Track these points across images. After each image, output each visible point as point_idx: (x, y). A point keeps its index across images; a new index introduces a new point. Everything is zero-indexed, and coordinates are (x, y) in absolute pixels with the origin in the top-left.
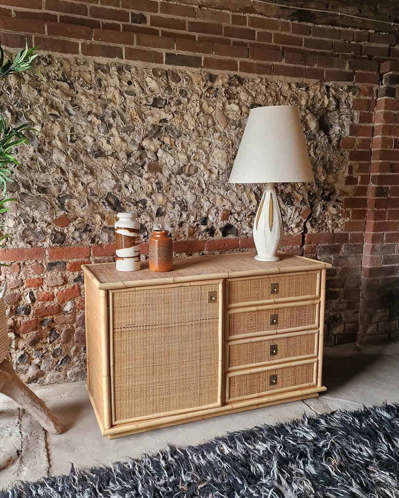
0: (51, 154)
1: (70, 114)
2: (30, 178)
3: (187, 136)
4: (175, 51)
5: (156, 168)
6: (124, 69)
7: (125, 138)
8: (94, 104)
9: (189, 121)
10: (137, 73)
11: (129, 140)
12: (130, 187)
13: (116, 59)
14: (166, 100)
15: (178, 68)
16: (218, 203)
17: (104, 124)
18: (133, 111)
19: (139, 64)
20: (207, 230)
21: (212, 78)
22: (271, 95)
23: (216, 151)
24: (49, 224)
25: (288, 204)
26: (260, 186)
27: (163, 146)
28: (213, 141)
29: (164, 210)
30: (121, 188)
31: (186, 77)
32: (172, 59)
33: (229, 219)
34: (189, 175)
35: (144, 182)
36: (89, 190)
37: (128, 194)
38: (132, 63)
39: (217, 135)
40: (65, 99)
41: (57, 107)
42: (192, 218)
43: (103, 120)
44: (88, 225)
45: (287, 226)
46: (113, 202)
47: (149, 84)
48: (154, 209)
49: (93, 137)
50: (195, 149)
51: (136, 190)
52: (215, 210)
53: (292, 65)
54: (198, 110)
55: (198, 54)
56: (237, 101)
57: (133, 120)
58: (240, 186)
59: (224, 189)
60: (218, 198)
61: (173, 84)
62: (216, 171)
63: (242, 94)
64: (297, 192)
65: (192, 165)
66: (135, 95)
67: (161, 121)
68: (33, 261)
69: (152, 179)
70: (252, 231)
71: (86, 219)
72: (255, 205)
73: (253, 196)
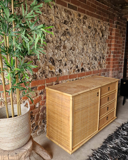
3: (73, 36)
4: (70, 3)
5: (65, 47)
6: (56, 7)
8: (46, 20)
9: (73, 30)
10: (60, 10)
11: (57, 36)
12: (57, 55)
14: (68, 22)
15: (71, 10)
16: (80, 60)
18: (58, 25)
19: (60, 6)
20: (78, 70)
21: (80, 16)
22: (93, 24)
23: (80, 42)
25: (95, 60)
27: (67, 39)
28: (80, 38)
29: (66, 63)
30: (54, 55)
31: (73, 14)
33: (83, 66)
34: (73, 50)
35: (62, 53)
36: (44, 56)
37: (56, 58)
38: (58, 5)
39: (81, 36)
42: (74, 66)
44: (44, 71)
46: (52, 61)
47: (63, 14)
48: (64, 63)
51: (59, 56)
52: (80, 63)
53: (97, 14)
54: (76, 26)
55: (76, 6)
56: (85, 25)
57: (58, 28)
59: (82, 55)
60: (80, 58)
61: (70, 16)
62: (80, 49)
63: (86, 22)
64: (97, 56)
65: (74, 47)
66: (59, 18)
67: (66, 30)
69: (64, 52)
70: (88, 70)
71: (43, 68)
72: (89, 61)
73: (88, 58)
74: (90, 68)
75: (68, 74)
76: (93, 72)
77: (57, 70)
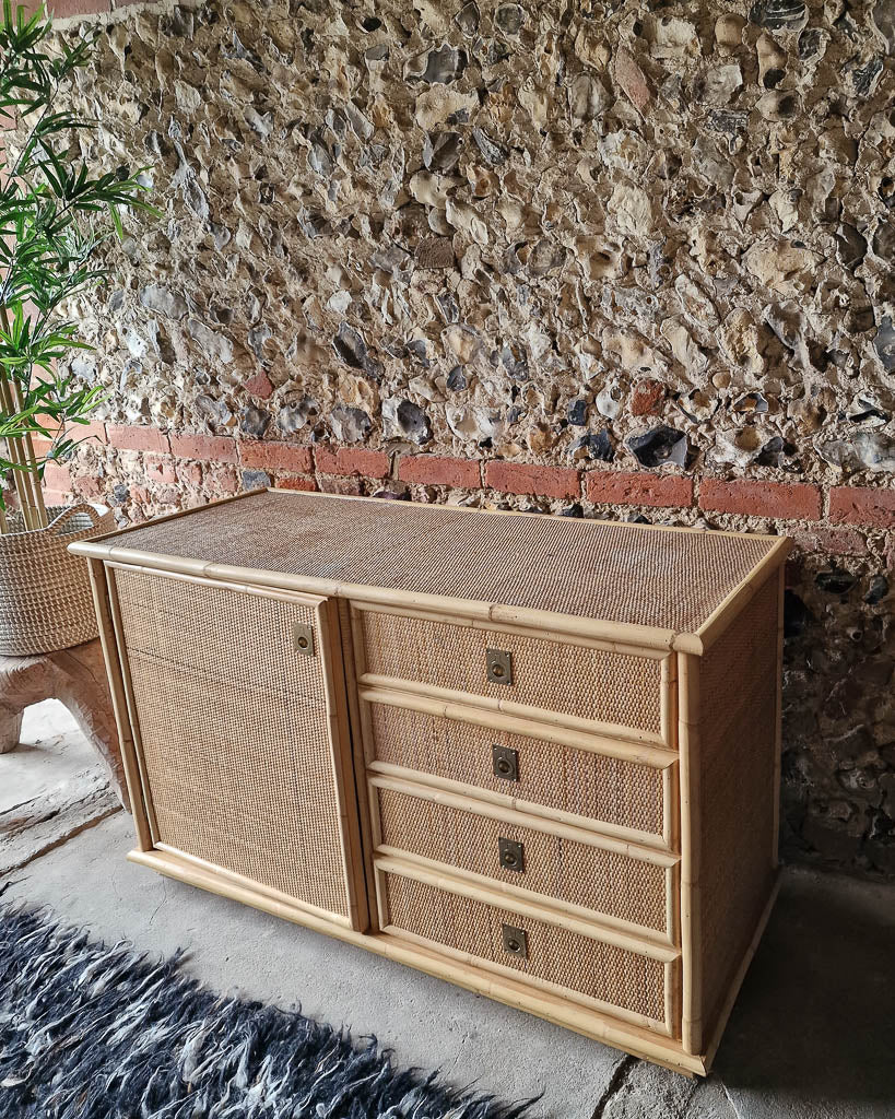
0: (233, 232)
1: (259, 134)
2: (206, 288)
3: (526, 154)
5: (442, 254)
7: (369, 180)
9: (529, 106)
11: (378, 184)
14: (462, 53)
16: (629, 360)
17: (322, 150)
18: (380, 102)
20: (586, 441)
23: (619, 190)
24: (241, 389)
26: (790, 306)
27: (461, 193)
28: (607, 162)
29: (469, 373)
30: (368, 312)
33: (666, 411)
34: (534, 273)
35: (416, 295)
36: (304, 315)
39: (616, 137)
40: (244, 99)
41: (235, 122)
43: (318, 140)
44: (308, 399)
46: (353, 346)
48: (445, 367)
49: (304, 186)
50: (549, 192)
51: (399, 316)
52: (615, 383)
54: (555, 65)
57: (382, 127)
58: (700, 307)
59: (644, 314)
60: (627, 343)
62: (618, 257)
65: (545, 241)
66: (387, 56)
67: (452, 121)
68: (220, 464)
69: (432, 289)
70: (743, 460)
71: (304, 383)
72: (759, 371)
73: (751, 341)
74: (806, 449)
75: (482, 453)
76: (854, 506)
77: (386, 411)
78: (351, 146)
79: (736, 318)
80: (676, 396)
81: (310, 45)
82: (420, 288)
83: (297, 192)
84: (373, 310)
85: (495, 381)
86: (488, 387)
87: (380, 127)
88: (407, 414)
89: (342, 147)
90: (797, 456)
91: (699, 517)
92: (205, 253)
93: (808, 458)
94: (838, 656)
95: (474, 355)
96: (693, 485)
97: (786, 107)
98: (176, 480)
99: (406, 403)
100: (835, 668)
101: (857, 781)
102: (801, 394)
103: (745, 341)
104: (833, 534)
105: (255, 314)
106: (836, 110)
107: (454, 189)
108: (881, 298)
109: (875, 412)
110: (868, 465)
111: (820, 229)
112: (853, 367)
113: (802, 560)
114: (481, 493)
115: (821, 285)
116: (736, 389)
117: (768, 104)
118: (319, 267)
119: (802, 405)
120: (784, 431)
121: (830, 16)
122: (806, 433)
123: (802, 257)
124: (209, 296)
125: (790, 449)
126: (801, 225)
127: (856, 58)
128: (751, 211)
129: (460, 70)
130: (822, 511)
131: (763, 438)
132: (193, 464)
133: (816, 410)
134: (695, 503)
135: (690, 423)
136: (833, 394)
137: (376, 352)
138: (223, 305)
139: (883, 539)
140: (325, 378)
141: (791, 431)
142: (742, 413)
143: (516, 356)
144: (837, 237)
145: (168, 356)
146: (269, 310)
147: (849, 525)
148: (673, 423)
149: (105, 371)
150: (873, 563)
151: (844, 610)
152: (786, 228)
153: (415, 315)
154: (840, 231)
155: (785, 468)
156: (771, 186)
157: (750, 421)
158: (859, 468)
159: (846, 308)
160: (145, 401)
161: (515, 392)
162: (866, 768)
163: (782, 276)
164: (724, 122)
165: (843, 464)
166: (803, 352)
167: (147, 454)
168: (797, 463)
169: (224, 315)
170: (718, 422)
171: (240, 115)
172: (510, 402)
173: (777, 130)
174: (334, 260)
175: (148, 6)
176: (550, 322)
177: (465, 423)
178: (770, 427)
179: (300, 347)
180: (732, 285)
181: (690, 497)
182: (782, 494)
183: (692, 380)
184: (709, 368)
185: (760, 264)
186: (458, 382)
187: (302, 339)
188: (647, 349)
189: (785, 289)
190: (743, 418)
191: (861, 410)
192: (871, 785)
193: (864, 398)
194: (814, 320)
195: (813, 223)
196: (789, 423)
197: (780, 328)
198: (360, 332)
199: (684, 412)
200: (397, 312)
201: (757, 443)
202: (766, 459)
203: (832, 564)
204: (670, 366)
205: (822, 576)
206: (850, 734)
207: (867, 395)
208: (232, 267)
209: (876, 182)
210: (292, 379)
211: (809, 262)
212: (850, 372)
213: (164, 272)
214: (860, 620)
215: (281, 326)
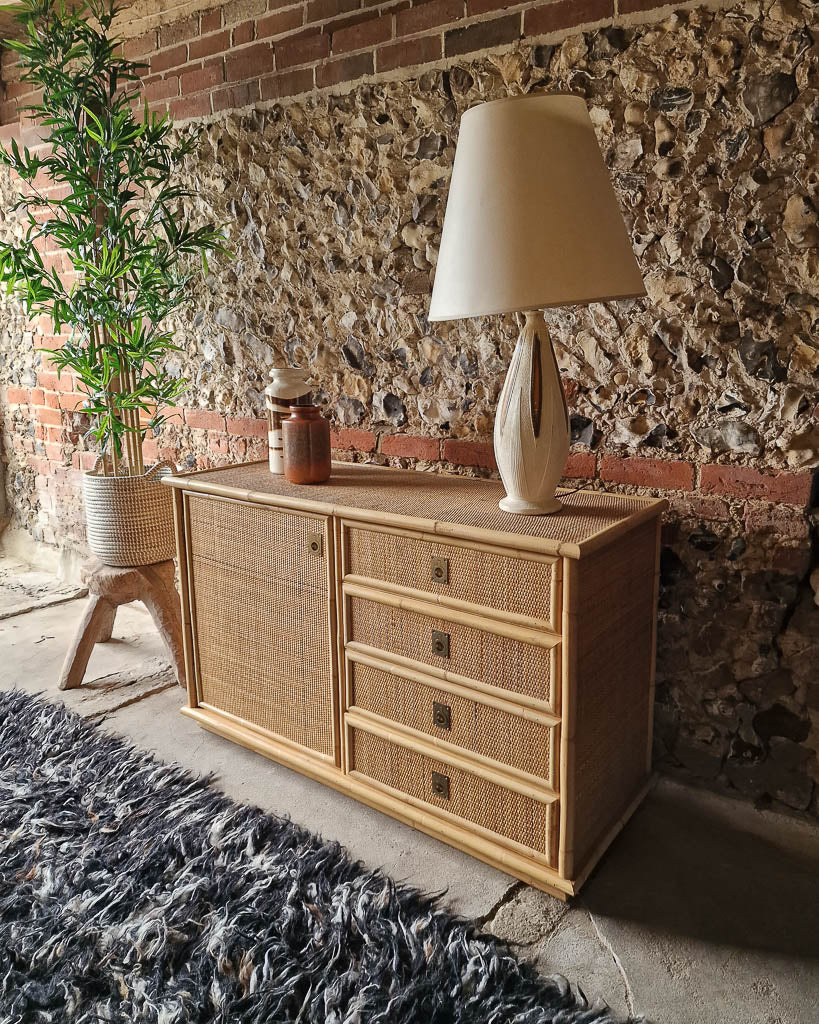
0: (280, 269)
1: (302, 199)
2: (259, 310)
4: (464, 22)
5: (421, 284)
6: (375, 93)
7: (374, 231)
10: (395, 95)
11: (380, 233)
12: (379, 324)
13: (364, 79)
14: (443, 138)
15: (470, 57)
17: (343, 209)
18: (385, 174)
19: (398, 75)
21: (544, 56)
22: (716, 51)
25: (763, 374)
26: (674, 321)
27: (437, 238)
29: (436, 372)
31: (484, 74)
32: (458, 41)
33: (579, 402)
35: (401, 314)
37: (379, 339)
38: (389, 76)
40: (294, 174)
41: (287, 191)
43: (341, 202)
45: (760, 442)
46: (356, 354)
47: (417, 110)
48: (419, 368)
49: (329, 235)
55: (512, 10)
56: (609, 98)
58: (606, 322)
59: (565, 327)
61: (459, 98)
63: (623, 73)
64: (806, 339)
66: (392, 141)
67: (433, 185)
68: (259, 440)
69: (413, 309)
70: (635, 442)
71: (320, 381)
72: (649, 372)
73: (643, 348)
74: (684, 434)
75: (441, 433)
76: (720, 480)
77: (376, 401)
78: (363, 206)
79: (633, 330)
80: (587, 391)
81: (340, 135)
82: (405, 309)
83: (324, 239)
84: (371, 326)
85: (454, 378)
86: (449, 383)
87: (384, 192)
88: (391, 404)
89: (358, 208)
90: (678, 439)
91: (600, 486)
92: (260, 285)
93: (685, 441)
94: (705, 603)
95: (440, 358)
96: (597, 460)
97: (674, 169)
98: (229, 451)
99: (390, 395)
100: (704, 613)
101: (719, 709)
102: (681, 390)
103: (639, 349)
104: (703, 502)
105: (290, 329)
106: (713, 171)
107: (433, 235)
108: (744, 316)
109: (738, 405)
110: (732, 447)
111: (698, 262)
112: (721, 369)
113: (678, 523)
114: (439, 465)
115: (698, 305)
116: (631, 385)
117: (661, 168)
118: (336, 294)
119: (682, 399)
120: (667, 420)
121: (710, 100)
122: (685, 421)
123: (684, 284)
124: (260, 316)
125: (672, 434)
126: (683, 259)
127: (729, 131)
128: (647, 249)
129: (441, 149)
130: (695, 483)
131: (651, 425)
132: (241, 439)
133: (692, 403)
134: (597, 475)
135: (596, 413)
136: (706, 391)
137: (372, 357)
138: (270, 323)
139: (743, 507)
140: (335, 377)
141: (673, 419)
142: (636, 405)
143: (470, 360)
144: (711, 268)
145: (230, 360)
146: (300, 326)
147: (716, 496)
148: (583, 412)
149: (187, 370)
150: (735, 527)
151: (711, 565)
152: (672, 261)
153: (400, 329)
154: (713, 264)
155: (667, 449)
156: (662, 230)
157: (641, 411)
158: (725, 450)
159: (717, 323)
160: (212, 393)
161: (468, 387)
162: (726, 699)
163: (668, 297)
164: (628, 182)
165: (712, 447)
166: (683, 357)
167: (210, 431)
168: (676, 444)
169: (269, 330)
170: (618, 412)
171: (290, 187)
172: (464, 395)
173: (668, 187)
174: (347, 289)
175: (235, 110)
176: (496, 334)
177: (431, 411)
178: (657, 417)
179: (320, 353)
180: (631, 305)
181: (594, 470)
182: (664, 469)
183: (599, 378)
184: (611, 369)
185: (653, 289)
186: (427, 379)
187: (321, 348)
188: (566, 355)
189: (670, 308)
190: (637, 408)
191: (727, 403)
192: (729, 713)
193: (729, 393)
194: (692, 332)
195: (693, 257)
196: (672, 413)
197: (666, 338)
198: (361, 342)
199: (592, 404)
200: (388, 328)
201: (647, 429)
202: (652, 441)
203: (703, 527)
204: (582, 367)
205: (695, 537)
206: (714, 668)
207: (732, 391)
208: (277, 295)
209: (742, 225)
210: (313, 377)
211: (689, 287)
212: (719, 373)
213: (232, 299)
214: (723, 574)
215: (307, 338)
